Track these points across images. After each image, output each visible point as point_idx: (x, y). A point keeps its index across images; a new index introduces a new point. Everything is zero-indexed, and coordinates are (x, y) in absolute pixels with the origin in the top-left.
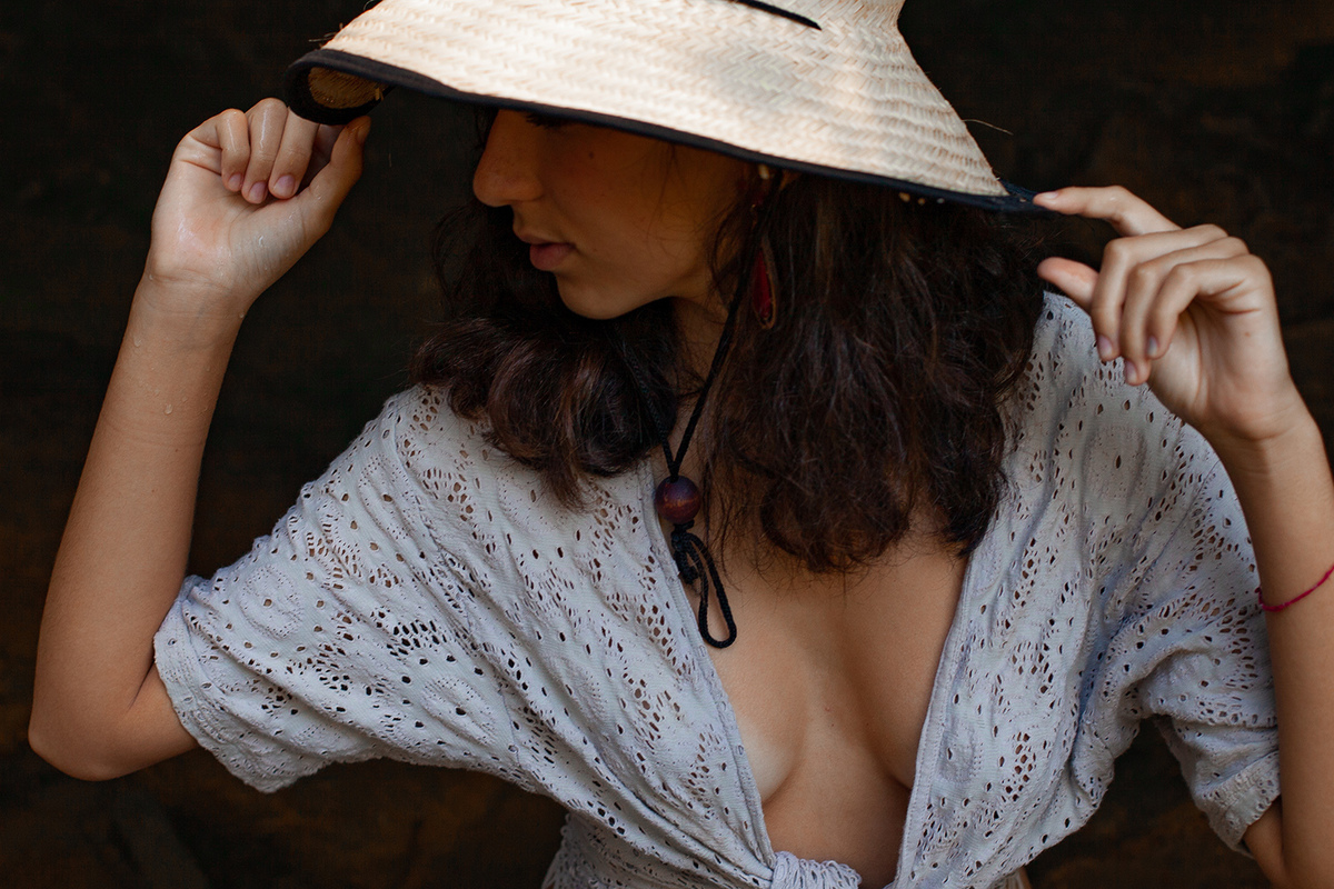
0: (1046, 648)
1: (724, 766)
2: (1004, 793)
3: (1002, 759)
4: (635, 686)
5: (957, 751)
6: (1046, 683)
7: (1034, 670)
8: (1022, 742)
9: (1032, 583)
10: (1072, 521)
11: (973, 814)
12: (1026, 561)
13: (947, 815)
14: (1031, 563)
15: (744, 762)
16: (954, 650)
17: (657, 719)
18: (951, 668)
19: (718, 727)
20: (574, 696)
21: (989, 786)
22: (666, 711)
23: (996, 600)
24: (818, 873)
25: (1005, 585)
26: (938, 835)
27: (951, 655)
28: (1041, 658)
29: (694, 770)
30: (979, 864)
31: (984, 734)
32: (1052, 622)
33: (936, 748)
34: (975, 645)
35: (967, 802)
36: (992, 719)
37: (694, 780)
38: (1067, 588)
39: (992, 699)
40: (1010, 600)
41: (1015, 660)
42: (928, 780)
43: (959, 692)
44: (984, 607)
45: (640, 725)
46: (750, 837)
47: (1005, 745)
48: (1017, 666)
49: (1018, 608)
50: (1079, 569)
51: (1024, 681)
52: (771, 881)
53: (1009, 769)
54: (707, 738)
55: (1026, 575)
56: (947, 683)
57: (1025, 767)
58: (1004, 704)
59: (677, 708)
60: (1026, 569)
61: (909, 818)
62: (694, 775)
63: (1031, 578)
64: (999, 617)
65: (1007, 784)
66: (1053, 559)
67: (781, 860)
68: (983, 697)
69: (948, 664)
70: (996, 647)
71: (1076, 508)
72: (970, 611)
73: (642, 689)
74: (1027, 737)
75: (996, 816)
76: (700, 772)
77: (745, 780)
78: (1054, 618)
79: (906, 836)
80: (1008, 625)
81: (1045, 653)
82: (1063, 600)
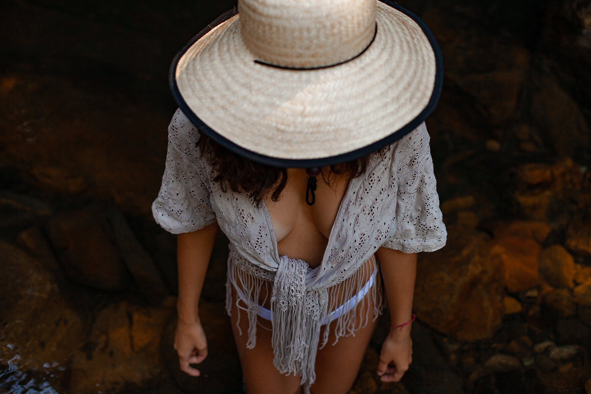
0: (374, 207)
1: (266, 235)
2: (355, 250)
3: (356, 241)
4: (240, 212)
5: (342, 236)
6: (372, 218)
7: (369, 214)
8: (362, 236)
9: (372, 187)
10: (388, 170)
11: (345, 255)
12: (370, 180)
13: (337, 254)
14: (372, 181)
15: (273, 233)
16: (344, 205)
17: (246, 222)
18: (343, 210)
19: (265, 223)
20: (223, 214)
21: (350, 247)
22: (249, 220)
23: (359, 190)
24: (294, 265)
25: (362, 186)
26: (333, 258)
27: (343, 207)
28: (372, 210)
29: (258, 237)
30: (345, 270)
31: (350, 232)
32: (376, 200)
33: (336, 234)
34: (351, 204)
35: (343, 251)
36: (354, 228)
37: (258, 241)
38: (383, 190)
39: (355, 222)
40: (363, 191)
41: (364, 211)
42: (332, 243)
43: (345, 218)
44: (355, 192)
45: (242, 223)
46: (273, 254)
47: (357, 236)
48: (364, 213)
49: (366, 193)
50: (387, 184)
51: (365, 217)
52: (278, 268)
53: (357, 244)
54: (262, 227)
55: (370, 184)
56: (342, 215)
57: (362, 243)
58: (359, 224)
59: (253, 218)
60: (370, 182)
61: (325, 254)
62: (258, 239)
63: (371, 185)
64: (360, 196)
65: (356, 248)
66: (379, 180)
67: (282, 262)
68: (352, 220)
69: (342, 209)
70: (357, 205)
71: (389, 166)
72: (350, 193)
73: (242, 212)
74: (364, 234)
75: (352, 257)
76: (260, 237)
77: (273, 238)
78: (377, 198)
79: (324, 259)
80: (362, 198)
81: (373, 209)
82: (381, 193)
